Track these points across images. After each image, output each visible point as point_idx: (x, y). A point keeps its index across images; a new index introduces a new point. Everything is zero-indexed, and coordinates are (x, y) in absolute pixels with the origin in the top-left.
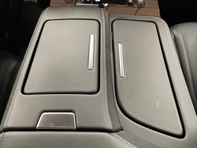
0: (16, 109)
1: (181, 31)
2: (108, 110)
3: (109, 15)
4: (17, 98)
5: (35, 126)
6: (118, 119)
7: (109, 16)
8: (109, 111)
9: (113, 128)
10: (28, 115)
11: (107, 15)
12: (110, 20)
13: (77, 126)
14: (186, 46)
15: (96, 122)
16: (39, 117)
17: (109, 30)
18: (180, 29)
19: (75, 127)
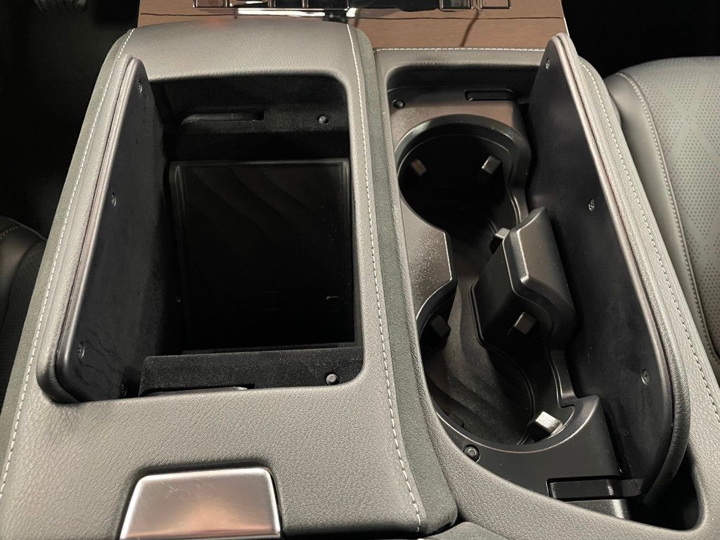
0: (31, 465)
1: (644, 95)
2: (402, 443)
3: (374, 49)
4: (32, 419)
5: (114, 534)
6: (443, 477)
7: (375, 54)
8: (406, 446)
9: (428, 517)
10: (79, 489)
11: (369, 53)
12: (383, 69)
13: (286, 525)
14: (666, 152)
15: (361, 501)
16: (125, 496)
17: (381, 112)
18: (639, 87)
19: (278, 528)
